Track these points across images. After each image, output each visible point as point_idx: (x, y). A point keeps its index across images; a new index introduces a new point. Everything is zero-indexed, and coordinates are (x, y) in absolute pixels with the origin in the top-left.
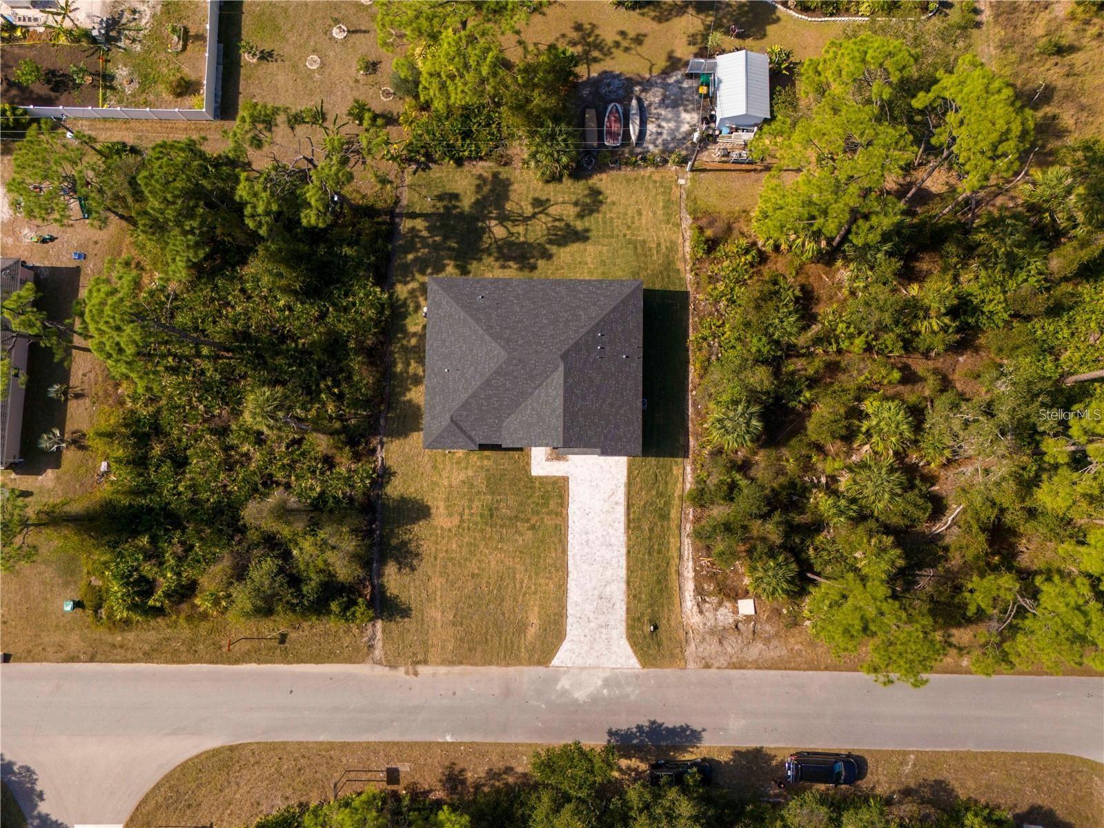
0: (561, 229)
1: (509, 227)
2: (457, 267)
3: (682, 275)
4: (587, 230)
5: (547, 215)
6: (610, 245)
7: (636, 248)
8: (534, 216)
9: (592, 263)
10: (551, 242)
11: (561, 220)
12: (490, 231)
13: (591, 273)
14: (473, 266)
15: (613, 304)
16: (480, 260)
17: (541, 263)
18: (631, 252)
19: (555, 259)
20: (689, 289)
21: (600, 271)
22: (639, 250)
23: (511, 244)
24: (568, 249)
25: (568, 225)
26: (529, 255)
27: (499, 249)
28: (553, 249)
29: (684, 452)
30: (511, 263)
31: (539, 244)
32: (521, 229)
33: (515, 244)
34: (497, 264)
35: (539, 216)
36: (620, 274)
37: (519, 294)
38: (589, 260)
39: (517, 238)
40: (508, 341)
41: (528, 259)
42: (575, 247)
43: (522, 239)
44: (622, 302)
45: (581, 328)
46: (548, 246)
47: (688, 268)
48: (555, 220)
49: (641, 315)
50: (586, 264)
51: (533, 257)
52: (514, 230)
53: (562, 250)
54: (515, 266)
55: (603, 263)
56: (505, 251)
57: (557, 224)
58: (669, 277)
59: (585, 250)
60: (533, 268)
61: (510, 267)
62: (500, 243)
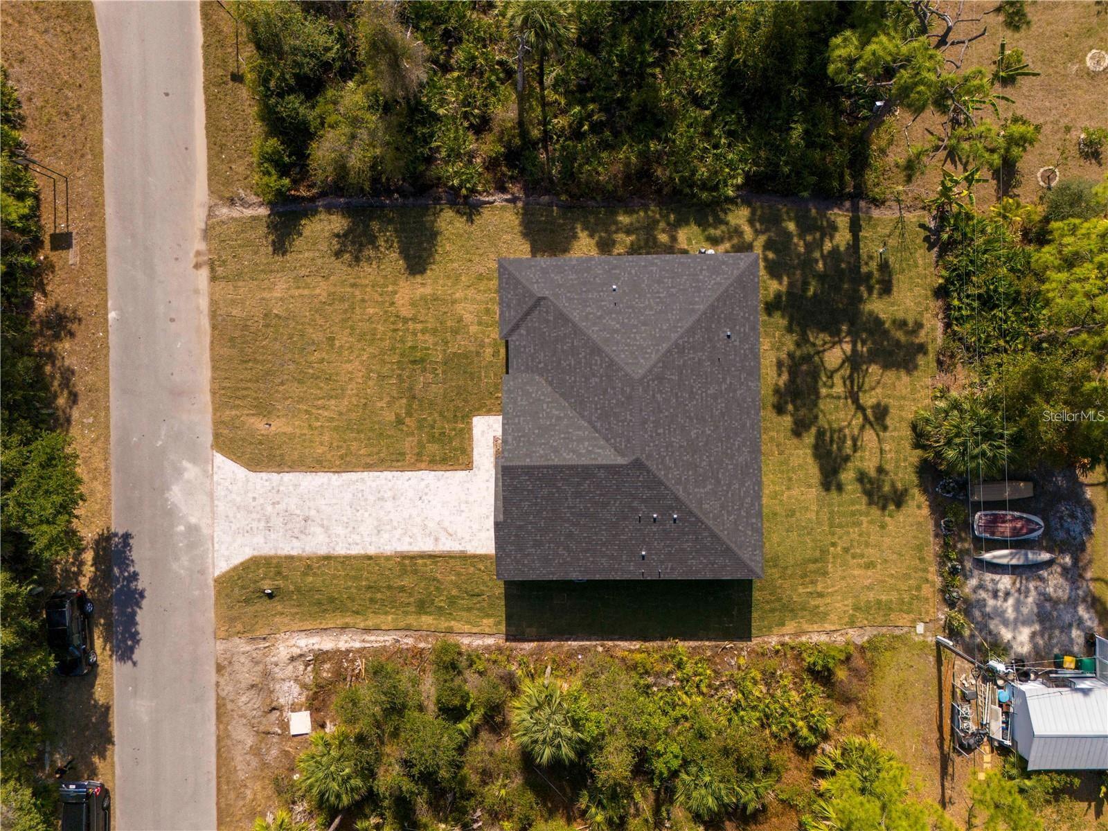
0: (840, 449)
1: (842, 371)
2: (778, 296)
3: (775, 630)
4: (840, 488)
5: (862, 428)
6: (819, 523)
7: (815, 561)
8: (860, 408)
9: (789, 498)
10: (820, 434)
11: (855, 448)
12: (834, 344)
13: (775, 495)
14: (780, 321)
15: (723, 535)
16: (790, 330)
17: (787, 421)
18: (809, 554)
19: (795, 441)
20: (755, 641)
21: (778, 509)
22: (812, 567)
23: (815, 375)
24: (810, 460)
25: (847, 459)
26: (799, 402)
27: (807, 359)
28: (809, 438)
29: (514, 635)
30: (785, 377)
31: (816, 417)
32: (839, 389)
33: (816, 382)
34: (784, 356)
35: (860, 415)
36: (775, 538)
37: (735, 391)
38: (795, 492)
39: (825, 384)
40: (660, 378)
41: (793, 402)
42: (813, 470)
43: (824, 391)
44: (728, 549)
45: (685, 490)
46: (813, 430)
47: (787, 639)
48: (855, 440)
49: (709, 576)
50: (788, 489)
51: (796, 409)
52: (837, 379)
53: (809, 451)
54: (781, 383)
55: (792, 513)
56: (804, 367)
57: (849, 442)
58: (773, 611)
59: (810, 486)
60: (780, 410)
61: (779, 375)
62: (816, 358)
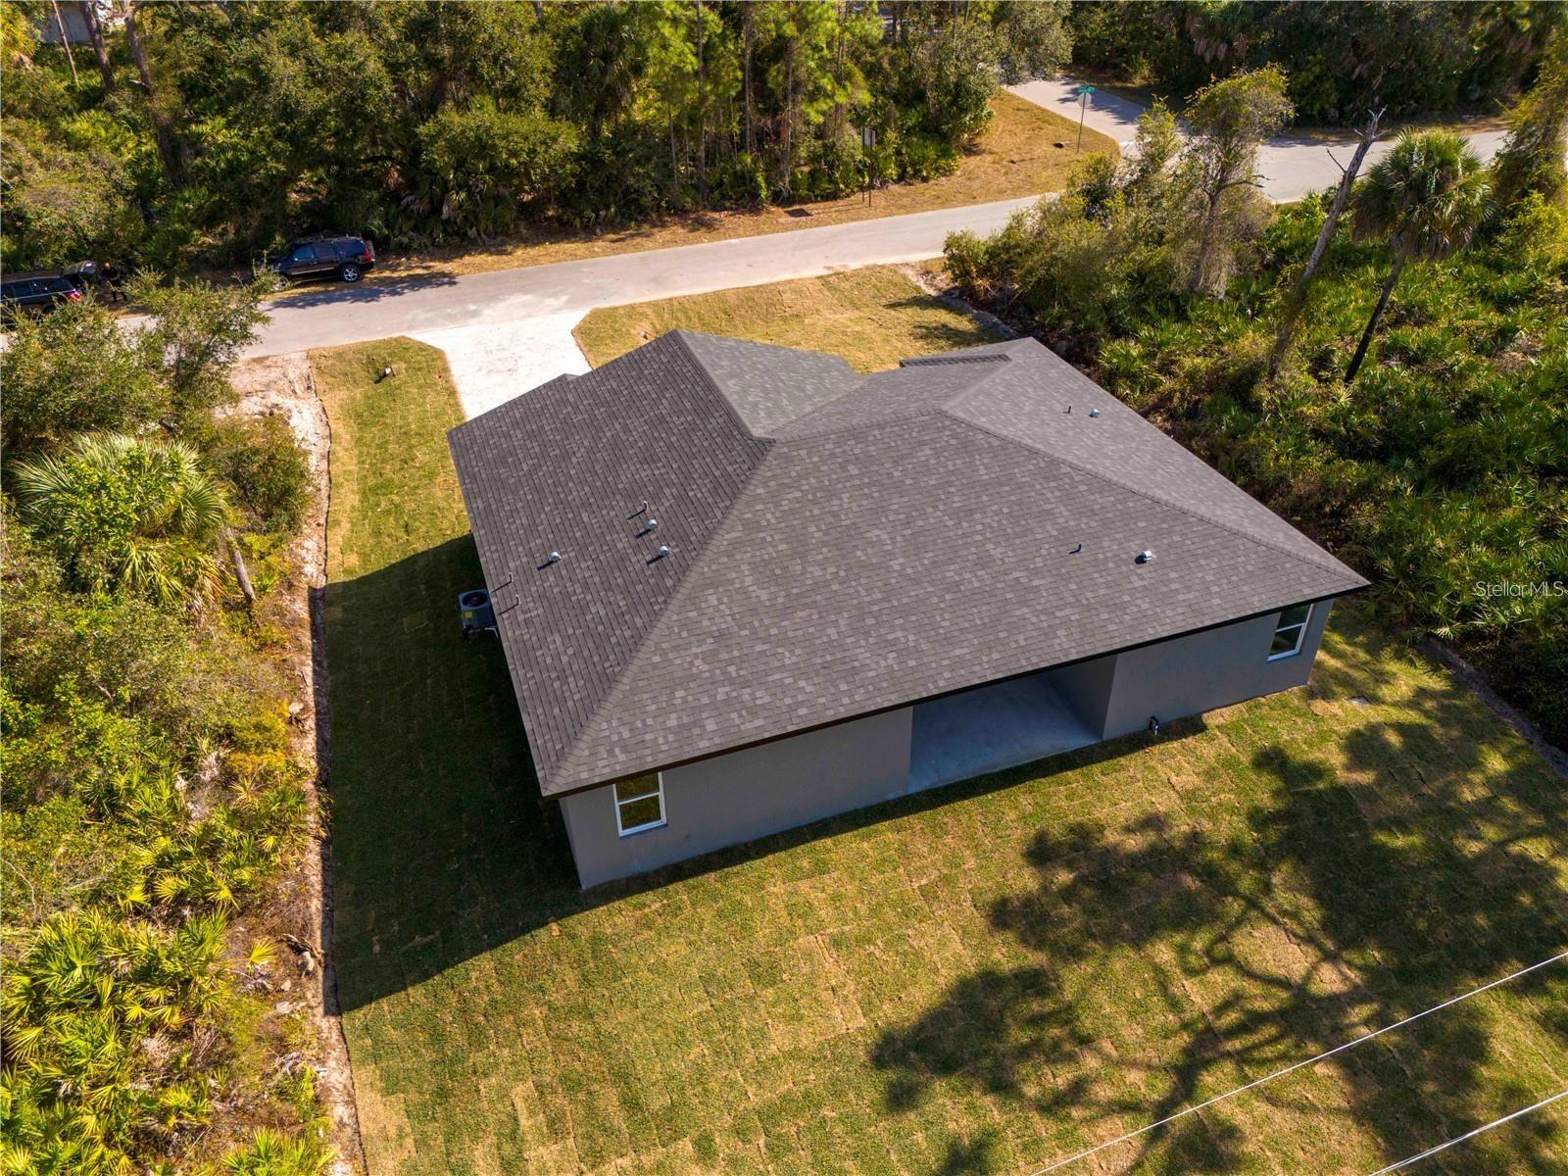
0: (1024, 1052)
1: (1252, 988)
2: (1314, 771)
3: (368, 1073)
4: (900, 1099)
5: (1127, 1107)
6: (763, 1070)
7: (632, 1104)
8: (1186, 1077)
9: (809, 955)
10: (1034, 982)
11: (1054, 1105)
12: (1309, 940)
13: (801, 911)
14: (1264, 793)
16: (1258, 819)
17: (1025, 881)
18: (650, 1071)
19: (980, 922)
21: (763, 933)
22: (609, 1099)
23: (1187, 915)
24: (946, 977)
25: (1002, 1086)
26: (1087, 892)
27: (1219, 883)
28: (1006, 955)
30: (1134, 843)
31: (1076, 953)
32: (1200, 995)
33: (1177, 925)
34: (1182, 826)
35: (1163, 1087)
36: (673, 950)
38: (832, 967)
39: (1183, 950)
41: (1083, 880)
42: (921, 996)
43: (1163, 953)
46: (1035, 959)
47: (340, 1111)
48: (1077, 1092)
50: (836, 943)
51: (1068, 894)
52: (1223, 981)
53: (971, 966)
54: (1112, 837)
55: (764, 972)
56: (1190, 882)
57: (1061, 1078)
58: (437, 1037)
59: (868, 1008)
60: (1040, 853)
61: (1128, 830)
62: (1234, 907)
